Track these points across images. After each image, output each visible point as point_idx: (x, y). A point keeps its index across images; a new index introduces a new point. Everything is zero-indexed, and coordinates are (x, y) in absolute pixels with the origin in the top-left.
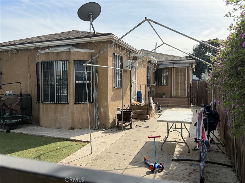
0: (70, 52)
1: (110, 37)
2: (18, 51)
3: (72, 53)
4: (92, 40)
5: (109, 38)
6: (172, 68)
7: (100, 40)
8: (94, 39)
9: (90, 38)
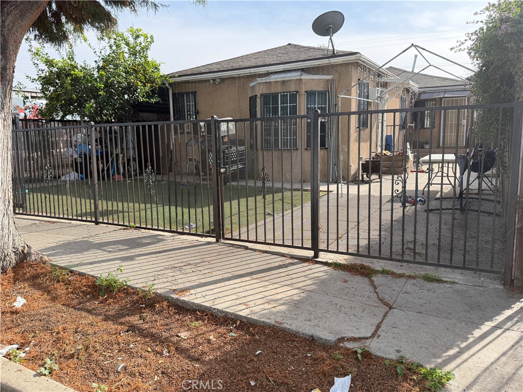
0: (301, 79)
1: (357, 58)
2: (223, 80)
3: (303, 81)
4: (331, 61)
5: (355, 58)
6: (441, 98)
7: (342, 61)
8: (333, 61)
9: (327, 60)
